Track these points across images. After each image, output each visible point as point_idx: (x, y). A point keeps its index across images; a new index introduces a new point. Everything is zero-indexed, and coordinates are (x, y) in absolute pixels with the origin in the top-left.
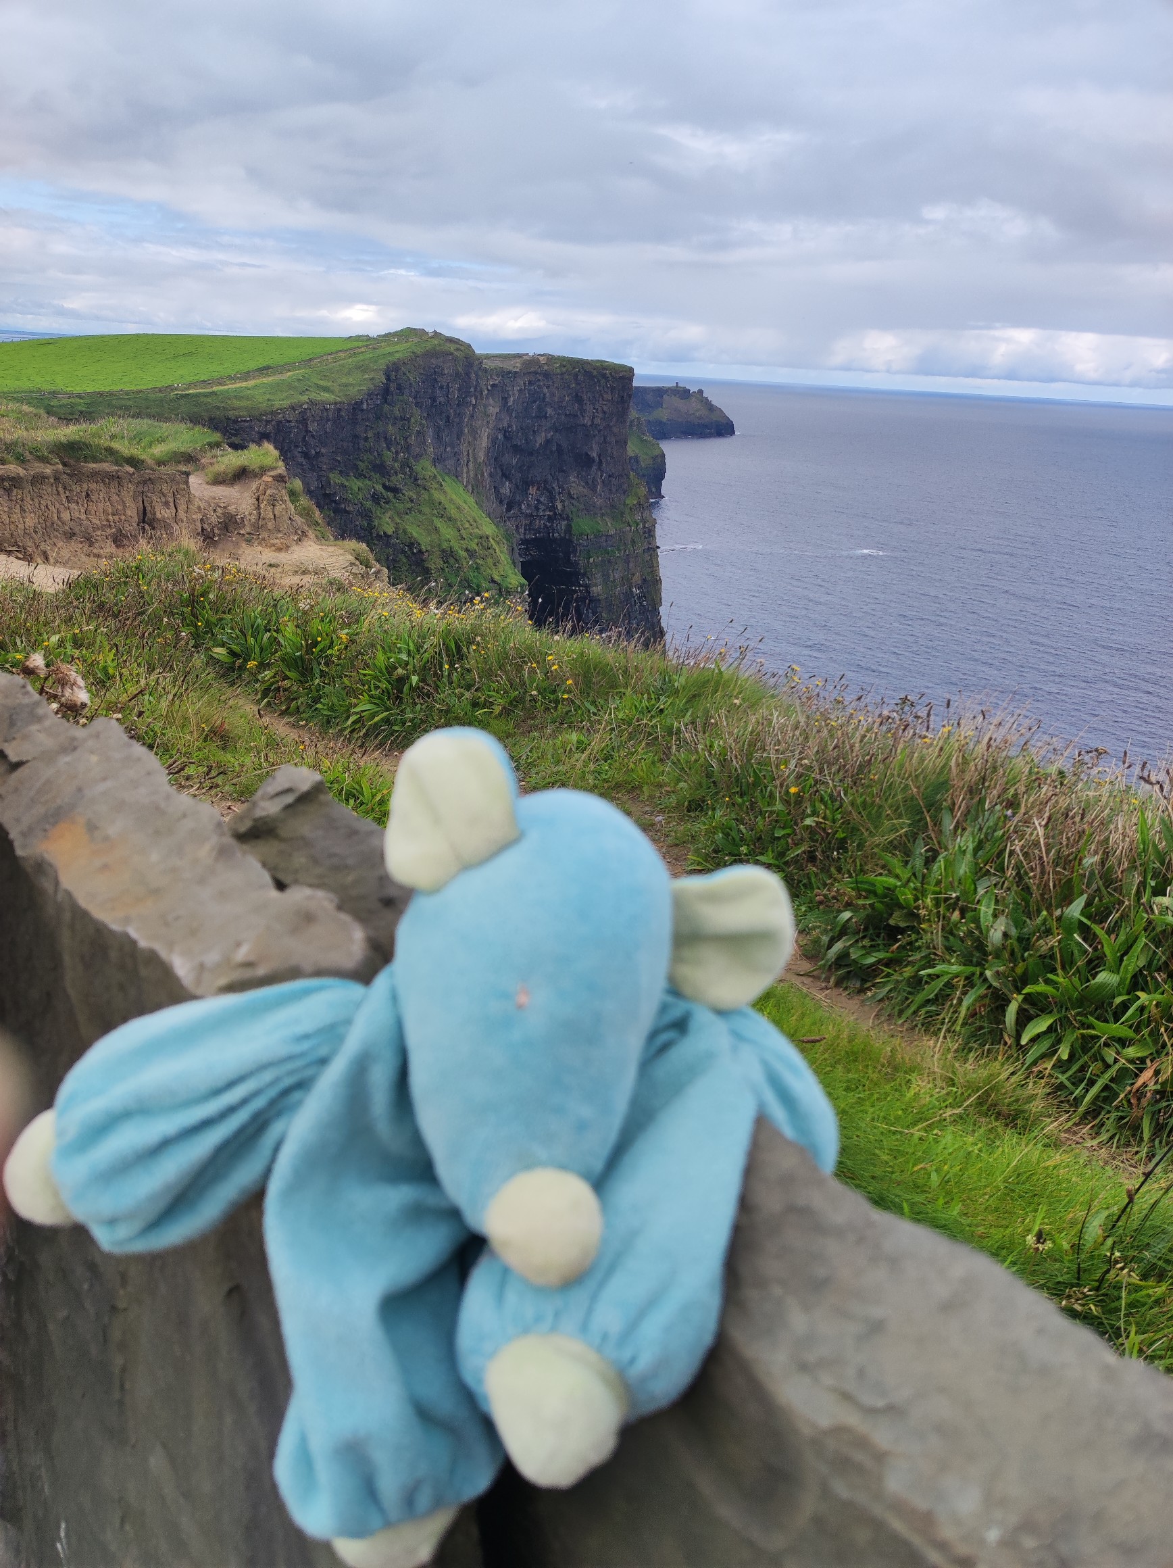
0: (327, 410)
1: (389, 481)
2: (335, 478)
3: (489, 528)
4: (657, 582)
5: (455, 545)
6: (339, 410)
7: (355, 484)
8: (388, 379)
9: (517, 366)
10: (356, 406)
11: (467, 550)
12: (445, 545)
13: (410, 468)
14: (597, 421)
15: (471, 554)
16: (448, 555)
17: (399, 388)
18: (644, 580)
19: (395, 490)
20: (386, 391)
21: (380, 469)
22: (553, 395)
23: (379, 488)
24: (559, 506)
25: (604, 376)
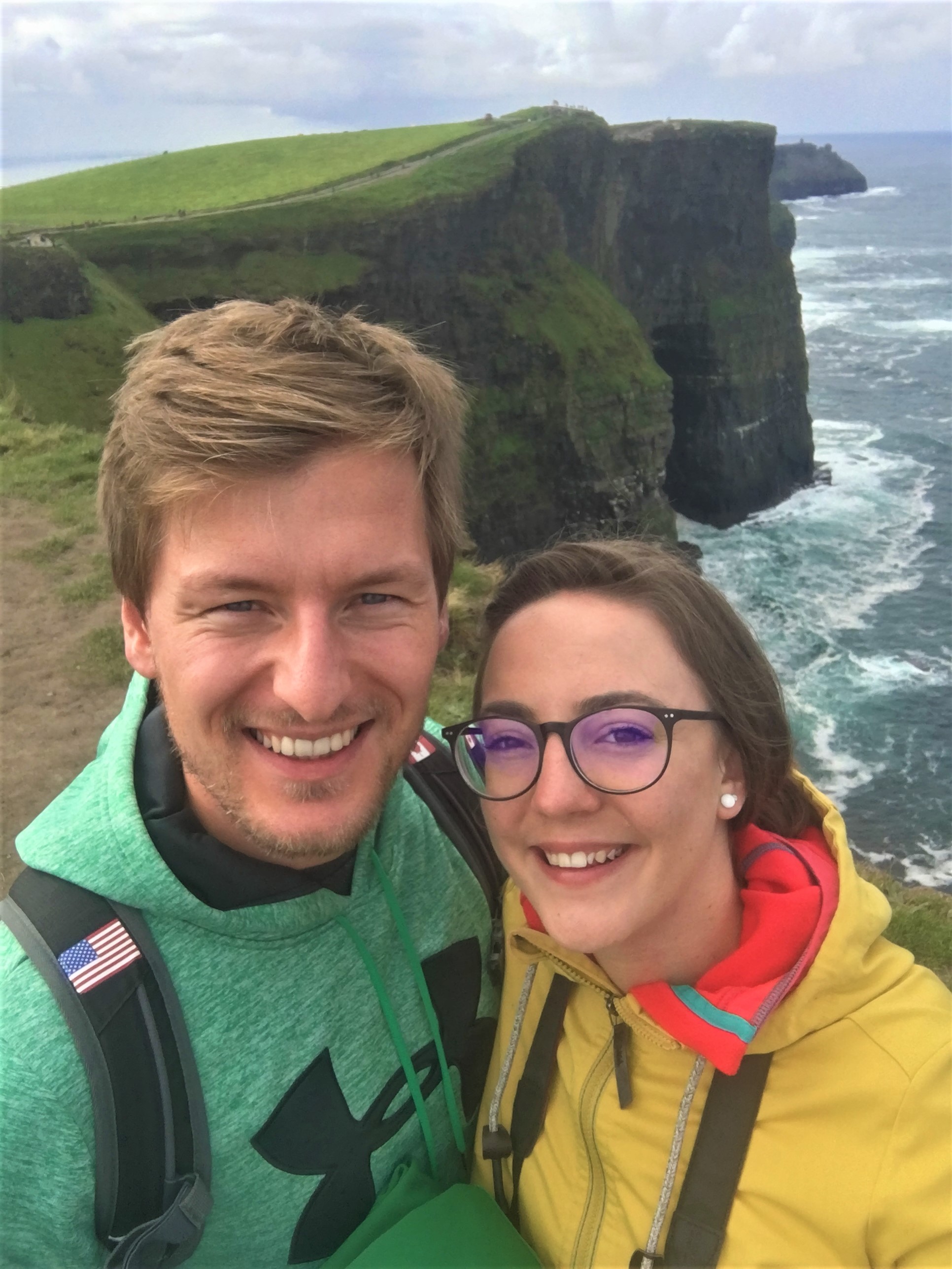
0: (455, 204)
1: (521, 277)
2: (466, 278)
3: (627, 321)
4: (804, 365)
5: (593, 342)
6: (468, 203)
7: (484, 284)
8: (518, 162)
9: (646, 136)
10: (486, 197)
11: (606, 348)
12: (584, 344)
13: (543, 262)
14: (736, 189)
15: (610, 351)
16: (585, 354)
17: (530, 172)
18: (790, 363)
19: (526, 287)
20: (517, 177)
21: (510, 264)
22: (687, 165)
23: (511, 286)
24: (695, 288)
25: (743, 139)
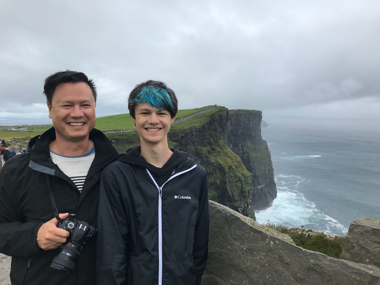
0: (197, 128)
1: (212, 147)
3: (239, 159)
4: (272, 170)
5: (232, 164)
6: (200, 128)
7: (204, 149)
8: (211, 118)
10: (204, 127)
11: (235, 166)
12: (229, 165)
13: (217, 143)
14: (254, 126)
17: (214, 121)
18: (269, 169)
19: (214, 150)
20: (211, 122)
21: (210, 144)
22: (242, 120)
23: (210, 149)
24: (245, 150)
25: (255, 114)
